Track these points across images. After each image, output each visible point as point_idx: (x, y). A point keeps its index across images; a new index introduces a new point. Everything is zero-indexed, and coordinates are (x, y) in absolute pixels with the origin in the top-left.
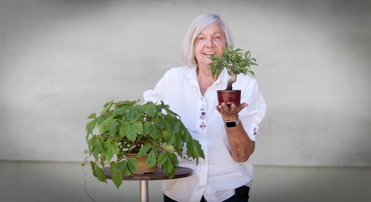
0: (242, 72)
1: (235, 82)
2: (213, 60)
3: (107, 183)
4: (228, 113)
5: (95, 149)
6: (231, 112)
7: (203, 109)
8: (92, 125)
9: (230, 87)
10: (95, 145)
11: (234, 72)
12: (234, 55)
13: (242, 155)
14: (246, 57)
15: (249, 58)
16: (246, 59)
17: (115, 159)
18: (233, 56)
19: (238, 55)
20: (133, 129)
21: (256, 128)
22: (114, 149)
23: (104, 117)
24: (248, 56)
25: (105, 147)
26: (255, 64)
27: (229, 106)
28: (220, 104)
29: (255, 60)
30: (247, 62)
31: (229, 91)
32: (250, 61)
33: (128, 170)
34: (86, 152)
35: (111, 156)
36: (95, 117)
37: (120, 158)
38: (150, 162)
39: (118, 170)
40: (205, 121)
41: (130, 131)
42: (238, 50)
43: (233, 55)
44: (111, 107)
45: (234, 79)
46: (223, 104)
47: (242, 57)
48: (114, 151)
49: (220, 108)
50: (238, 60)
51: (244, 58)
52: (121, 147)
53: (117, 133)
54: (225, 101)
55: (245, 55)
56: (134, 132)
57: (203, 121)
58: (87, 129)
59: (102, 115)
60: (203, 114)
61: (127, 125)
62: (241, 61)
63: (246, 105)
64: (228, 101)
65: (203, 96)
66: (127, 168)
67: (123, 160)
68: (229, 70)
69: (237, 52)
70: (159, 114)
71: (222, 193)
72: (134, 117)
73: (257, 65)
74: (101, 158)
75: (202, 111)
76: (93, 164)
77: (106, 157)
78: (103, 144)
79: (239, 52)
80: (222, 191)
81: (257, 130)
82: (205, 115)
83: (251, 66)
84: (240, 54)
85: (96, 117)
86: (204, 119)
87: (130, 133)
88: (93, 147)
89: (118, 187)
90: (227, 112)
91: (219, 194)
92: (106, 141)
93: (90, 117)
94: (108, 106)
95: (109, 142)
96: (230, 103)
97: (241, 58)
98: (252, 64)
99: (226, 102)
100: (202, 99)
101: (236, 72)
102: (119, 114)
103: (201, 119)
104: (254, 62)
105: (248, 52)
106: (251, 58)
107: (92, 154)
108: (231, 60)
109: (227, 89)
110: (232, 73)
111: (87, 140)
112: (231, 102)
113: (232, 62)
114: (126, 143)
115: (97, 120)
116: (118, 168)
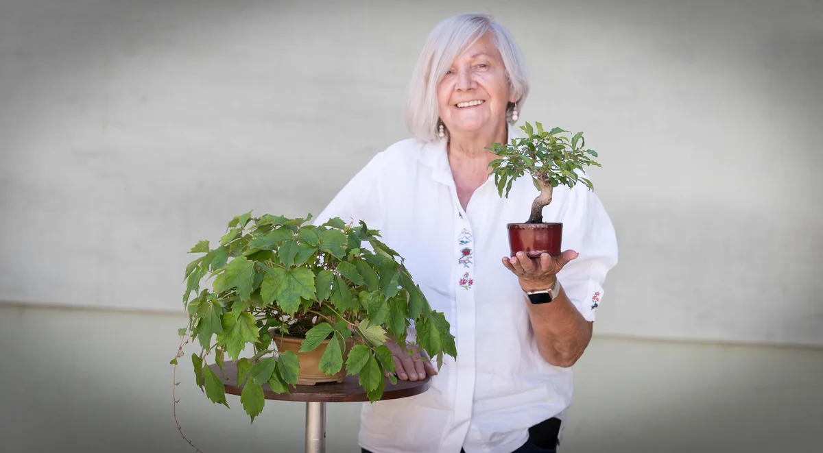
0: (563, 180)
1: (548, 203)
2: (498, 154)
3: (227, 405)
4: (533, 274)
5: (204, 327)
6: (539, 274)
7: (465, 240)
8: (198, 268)
9: (536, 217)
10: (204, 318)
11: (546, 182)
12: (547, 142)
13: (565, 354)
14: (573, 147)
15: (581, 150)
16: (575, 152)
17: (248, 352)
18: (544, 146)
19: (555, 142)
20: (292, 287)
21: (597, 294)
22: (248, 331)
23: (227, 250)
24: (579, 144)
25: (228, 323)
26: (594, 163)
27: (536, 259)
28: (514, 255)
29: (596, 155)
30: (576, 158)
31: (533, 226)
32: (586, 157)
33: (277, 380)
34: (182, 332)
35: (240, 346)
36: (207, 249)
37: (262, 353)
38: (329, 365)
39: (254, 380)
40: (470, 270)
41: (286, 290)
42: (558, 130)
43: (545, 143)
44: (245, 228)
45: (545, 198)
46: (519, 254)
47: (564, 148)
48: (246, 334)
49: (512, 263)
50: (556, 154)
51: (569, 149)
52: (264, 322)
53: (257, 293)
54: (525, 246)
55: (572, 143)
56: (295, 292)
57: (466, 270)
58: (187, 276)
59: (223, 246)
60: (466, 252)
61: (278, 276)
62: (564, 157)
63: (573, 255)
64: (531, 247)
65: (464, 206)
66: (275, 375)
67: (268, 355)
68: (536, 178)
69: (554, 136)
70: (355, 252)
71: (503, 436)
72: (297, 256)
73: (599, 165)
74: (216, 349)
75: (464, 247)
76: (197, 361)
77: (227, 346)
78: (222, 317)
79: (557, 135)
80: (503, 434)
81: (600, 297)
82: (469, 256)
83: (585, 166)
84: (561, 140)
85: (210, 249)
86: (468, 264)
87: (284, 294)
88: (200, 323)
89: (252, 419)
90: (530, 272)
91: (495, 439)
92: (231, 310)
93: (194, 251)
94: (239, 226)
95: (236, 311)
96: (538, 252)
97: (562, 150)
98: (588, 163)
99: (529, 250)
100: (460, 215)
101: (550, 182)
102: (261, 247)
103: (462, 265)
104: (591, 157)
105: (580, 135)
106: (585, 148)
107: (196, 338)
108: (539, 154)
109: (531, 221)
110: (542, 183)
111: (186, 304)
112: (541, 249)
113: (542, 160)
114: (276, 312)
115: (211, 256)
116: (256, 374)
